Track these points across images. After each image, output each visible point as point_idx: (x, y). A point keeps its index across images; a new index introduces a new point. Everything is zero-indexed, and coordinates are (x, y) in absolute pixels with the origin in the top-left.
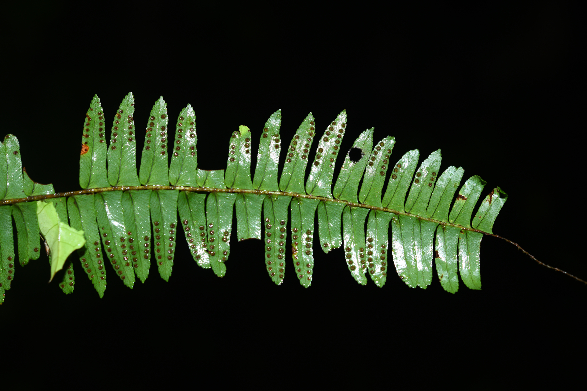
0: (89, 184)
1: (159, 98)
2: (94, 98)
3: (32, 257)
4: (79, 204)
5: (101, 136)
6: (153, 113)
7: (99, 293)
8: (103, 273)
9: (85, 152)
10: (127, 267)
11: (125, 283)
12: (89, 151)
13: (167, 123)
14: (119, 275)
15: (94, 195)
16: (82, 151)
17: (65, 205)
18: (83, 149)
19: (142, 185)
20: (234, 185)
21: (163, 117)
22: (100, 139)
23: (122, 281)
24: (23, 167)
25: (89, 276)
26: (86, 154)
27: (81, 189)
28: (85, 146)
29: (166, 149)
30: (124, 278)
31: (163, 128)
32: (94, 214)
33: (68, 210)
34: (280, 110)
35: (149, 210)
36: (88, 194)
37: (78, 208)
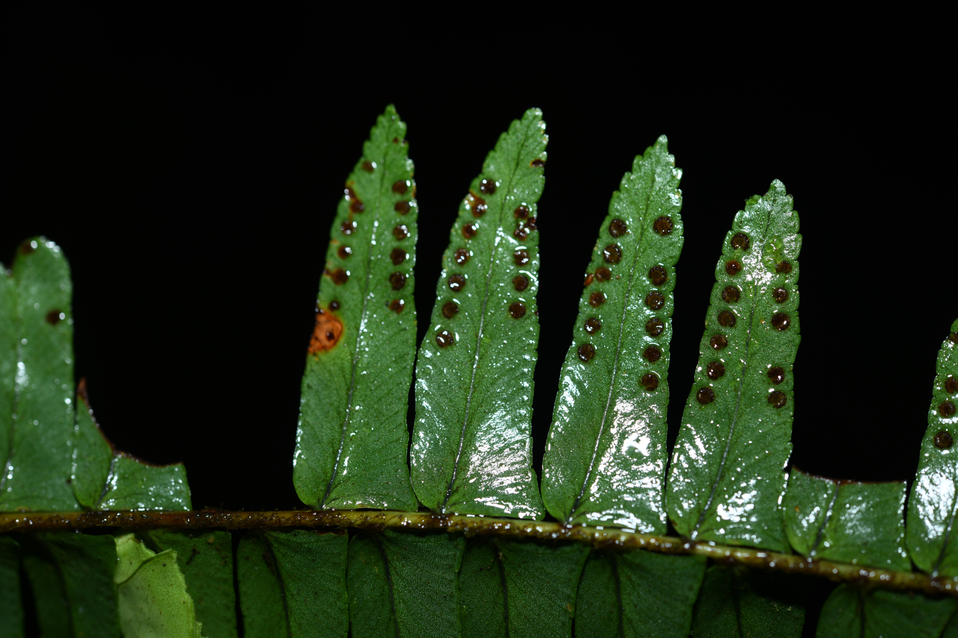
0: (328, 490)
2: (382, 120)
5: (397, 282)
6: (620, 206)
9: (327, 343)
12: (342, 340)
13: (676, 252)
15: (346, 536)
16: (317, 339)
17: (229, 560)
18: (321, 334)
19: (548, 518)
20: (947, 560)
21: (662, 226)
22: (392, 295)
26: (333, 352)
27: (298, 505)
28: (329, 320)
31: (657, 275)
32: (342, 610)
33: (240, 578)
36: (320, 528)
37: (279, 576)
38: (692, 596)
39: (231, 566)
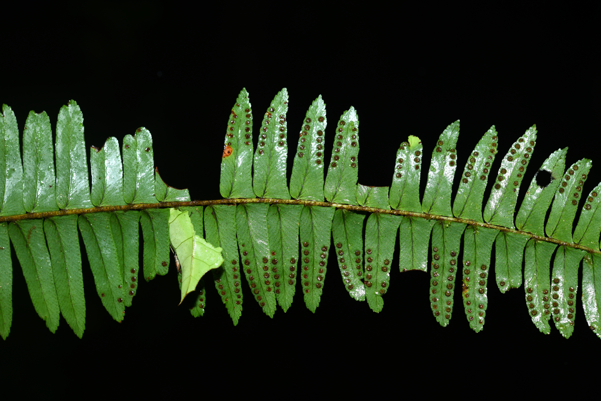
0: (230, 193)
1: (317, 97)
2: (242, 92)
3: (159, 272)
4: (218, 215)
5: (247, 137)
6: (309, 114)
7: (233, 320)
8: (239, 297)
9: (227, 154)
10: (268, 292)
11: (264, 311)
12: (232, 153)
13: (325, 127)
14: (258, 301)
15: (236, 206)
16: (225, 153)
17: (202, 215)
18: (226, 151)
19: (292, 198)
20: (400, 206)
21: (321, 119)
22: (246, 140)
23: (262, 308)
24: (155, 167)
25: (223, 299)
26: (229, 157)
27: (222, 198)
28: (228, 148)
29: (321, 158)
30: (263, 304)
31: (320, 133)
32: (234, 228)
33: (205, 221)
34: (459, 121)
35: (298, 228)
36: (229, 204)
37: (216, 219)
38: (332, 219)
39: (202, 217)
